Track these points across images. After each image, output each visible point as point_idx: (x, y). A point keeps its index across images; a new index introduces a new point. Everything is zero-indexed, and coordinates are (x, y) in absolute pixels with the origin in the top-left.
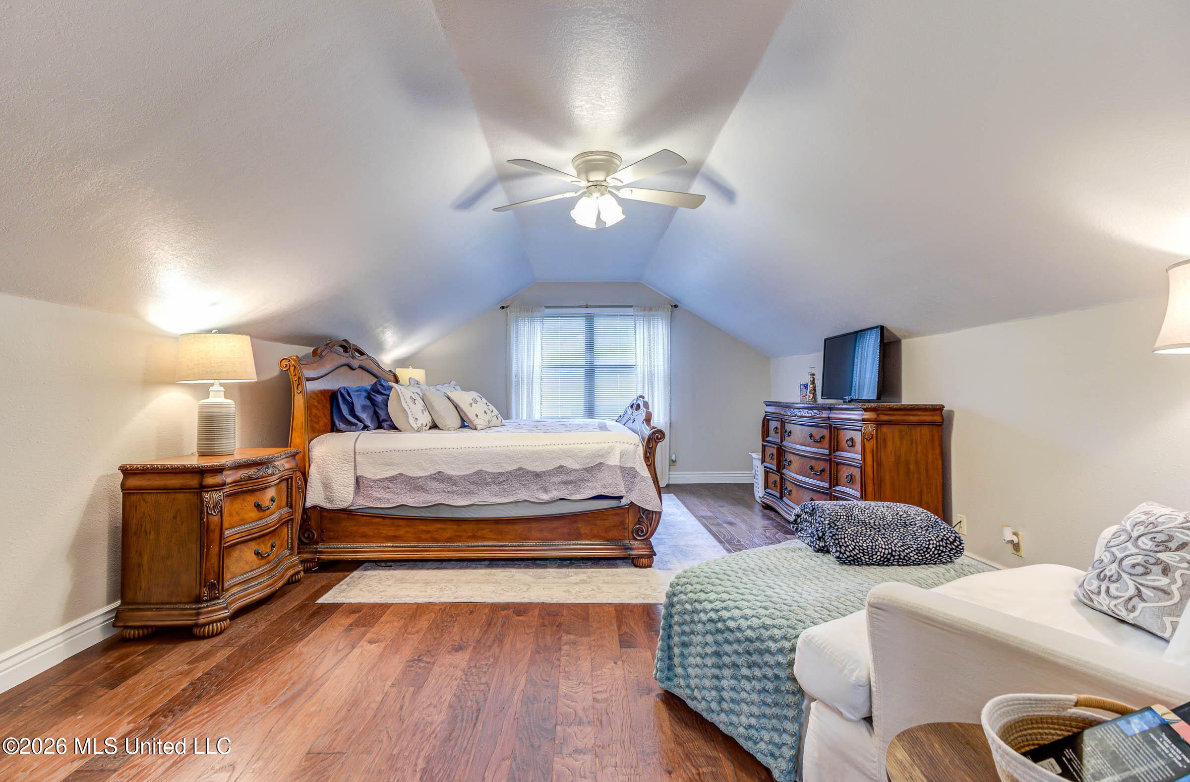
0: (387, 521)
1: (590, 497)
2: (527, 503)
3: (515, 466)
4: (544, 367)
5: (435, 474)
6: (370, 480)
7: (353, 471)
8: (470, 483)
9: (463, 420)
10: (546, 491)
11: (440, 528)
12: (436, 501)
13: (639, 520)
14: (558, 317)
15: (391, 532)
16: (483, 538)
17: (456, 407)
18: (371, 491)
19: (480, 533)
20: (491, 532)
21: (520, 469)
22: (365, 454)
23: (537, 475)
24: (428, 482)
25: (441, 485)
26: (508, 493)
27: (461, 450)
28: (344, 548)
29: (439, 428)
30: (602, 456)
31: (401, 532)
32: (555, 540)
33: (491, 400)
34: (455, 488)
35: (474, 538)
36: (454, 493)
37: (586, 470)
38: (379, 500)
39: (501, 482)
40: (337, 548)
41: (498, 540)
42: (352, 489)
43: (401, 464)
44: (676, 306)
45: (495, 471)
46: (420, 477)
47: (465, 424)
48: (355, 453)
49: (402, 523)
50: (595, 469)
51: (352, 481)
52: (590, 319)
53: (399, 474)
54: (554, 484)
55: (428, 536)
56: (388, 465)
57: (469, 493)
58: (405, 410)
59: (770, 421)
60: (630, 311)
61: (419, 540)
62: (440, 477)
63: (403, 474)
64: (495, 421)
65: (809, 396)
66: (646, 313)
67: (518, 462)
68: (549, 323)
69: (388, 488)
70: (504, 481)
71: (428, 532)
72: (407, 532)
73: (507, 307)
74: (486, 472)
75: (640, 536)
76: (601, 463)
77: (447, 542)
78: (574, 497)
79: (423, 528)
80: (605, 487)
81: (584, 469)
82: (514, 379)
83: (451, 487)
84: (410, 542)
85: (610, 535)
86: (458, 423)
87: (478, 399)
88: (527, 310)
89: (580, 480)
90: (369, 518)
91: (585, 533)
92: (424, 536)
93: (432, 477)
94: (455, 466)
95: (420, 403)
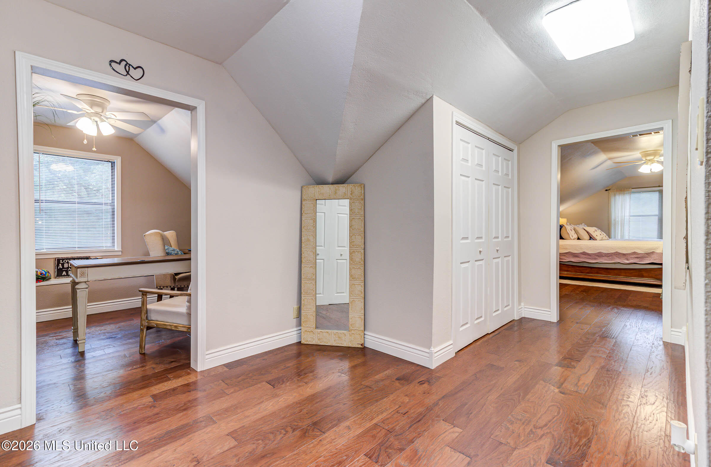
1: (648, 263)
2: (620, 264)
3: (615, 251)
4: (631, 216)
5: (582, 252)
8: (596, 256)
9: (590, 237)
10: (628, 260)
11: (584, 269)
12: (582, 261)
15: (566, 269)
17: (588, 232)
19: (600, 272)
20: (604, 272)
21: (617, 252)
23: (624, 254)
24: (580, 255)
25: (585, 256)
26: (611, 260)
27: (591, 246)
29: (580, 239)
30: (653, 249)
31: (570, 269)
32: (632, 276)
33: (602, 230)
35: (598, 273)
36: (589, 258)
37: (647, 254)
41: (607, 275)
43: (570, 249)
45: (606, 252)
46: (577, 253)
47: (591, 238)
50: (650, 253)
52: (661, 192)
53: (569, 252)
54: (631, 258)
55: (579, 271)
56: (565, 249)
57: (596, 259)
58: (568, 233)
61: (576, 272)
62: (584, 253)
64: (604, 238)
68: (634, 196)
69: (565, 256)
70: (610, 256)
71: (580, 270)
73: (609, 190)
74: (602, 253)
76: (653, 252)
77: (587, 273)
78: (639, 263)
79: (578, 269)
80: (655, 260)
81: (645, 253)
82: (613, 222)
83: (589, 256)
84: (573, 272)
86: (589, 238)
87: (597, 230)
88: (621, 191)
89: (643, 257)
91: (646, 276)
94: (590, 250)
95: (573, 231)
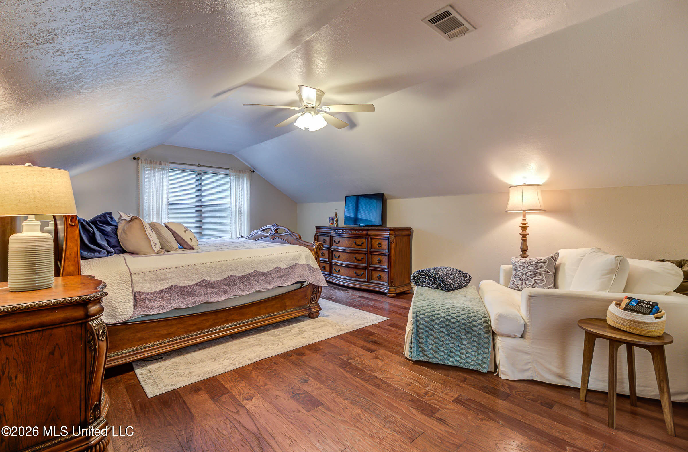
0: (162, 324)
1: (292, 283)
2: (259, 293)
3: (252, 270)
4: (169, 204)
5: (200, 282)
6: (148, 294)
7: (131, 289)
8: (225, 284)
10: (269, 283)
11: (203, 320)
12: (202, 301)
13: (313, 293)
14: (178, 170)
16: (233, 321)
17: (173, 234)
18: (147, 303)
19: (231, 318)
20: (237, 315)
21: (255, 271)
22: (141, 273)
23: (264, 274)
24: (195, 288)
25: (205, 289)
26: (249, 288)
27: (217, 263)
28: (122, 354)
30: (296, 259)
31: (174, 329)
32: (273, 312)
34: (215, 290)
35: (227, 321)
36: (214, 293)
37: (290, 268)
38: (156, 308)
39: (244, 282)
40: (117, 355)
41: (242, 320)
42: (131, 304)
43: (173, 278)
44: (253, 171)
45: (240, 275)
46: (189, 286)
47: (180, 245)
48: (131, 274)
49: (174, 322)
50: (293, 267)
51: (131, 297)
52: (199, 174)
53: (172, 286)
54: (274, 278)
55: (195, 327)
56: (161, 280)
57: (224, 292)
58: (148, 237)
59: (320, 237)
60: (227, 172)
61: (188, 332)
62: (204, 284)
63: (175, 286)
65: (335, 224)
66: (237, 174)
67: (254, 267)
68: (172, 174)
69: (163, 297)
70: (246, 280)
71: (195, 324)
72: (179, 328)
73: (138, 159)
74: (234, 276)
75: (314, 301)
76: (296, 263)
77: (209, 328)
78: (284, 285)
79: (191, 322)
80: (300, 277)
81: (288, 267)
83: (212, 289)
84: (180, 335)
85: (300, 303)
89: (287, 274)
90: (147, 324)
91: (289, 305)
92: (191, 328)
93: (199, 285)
94: (214, 275)
